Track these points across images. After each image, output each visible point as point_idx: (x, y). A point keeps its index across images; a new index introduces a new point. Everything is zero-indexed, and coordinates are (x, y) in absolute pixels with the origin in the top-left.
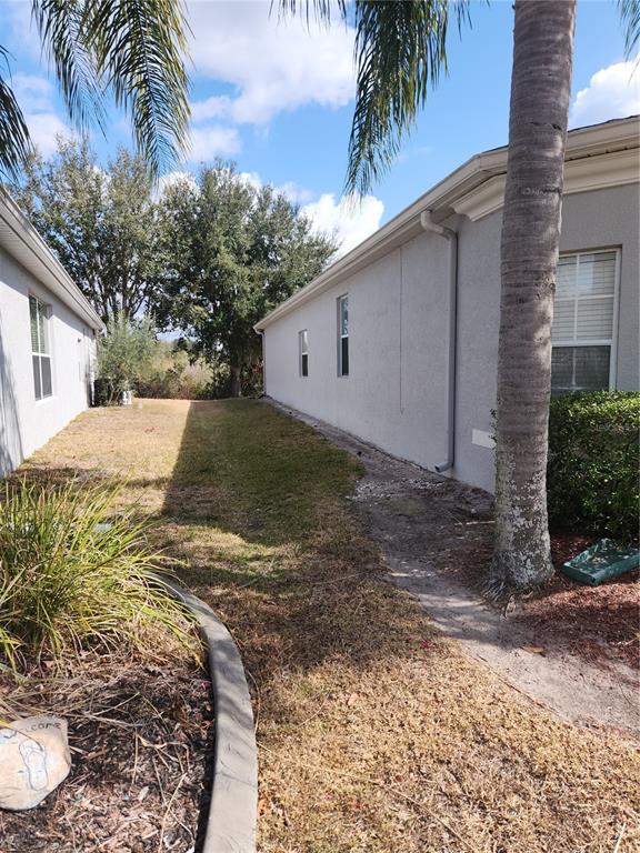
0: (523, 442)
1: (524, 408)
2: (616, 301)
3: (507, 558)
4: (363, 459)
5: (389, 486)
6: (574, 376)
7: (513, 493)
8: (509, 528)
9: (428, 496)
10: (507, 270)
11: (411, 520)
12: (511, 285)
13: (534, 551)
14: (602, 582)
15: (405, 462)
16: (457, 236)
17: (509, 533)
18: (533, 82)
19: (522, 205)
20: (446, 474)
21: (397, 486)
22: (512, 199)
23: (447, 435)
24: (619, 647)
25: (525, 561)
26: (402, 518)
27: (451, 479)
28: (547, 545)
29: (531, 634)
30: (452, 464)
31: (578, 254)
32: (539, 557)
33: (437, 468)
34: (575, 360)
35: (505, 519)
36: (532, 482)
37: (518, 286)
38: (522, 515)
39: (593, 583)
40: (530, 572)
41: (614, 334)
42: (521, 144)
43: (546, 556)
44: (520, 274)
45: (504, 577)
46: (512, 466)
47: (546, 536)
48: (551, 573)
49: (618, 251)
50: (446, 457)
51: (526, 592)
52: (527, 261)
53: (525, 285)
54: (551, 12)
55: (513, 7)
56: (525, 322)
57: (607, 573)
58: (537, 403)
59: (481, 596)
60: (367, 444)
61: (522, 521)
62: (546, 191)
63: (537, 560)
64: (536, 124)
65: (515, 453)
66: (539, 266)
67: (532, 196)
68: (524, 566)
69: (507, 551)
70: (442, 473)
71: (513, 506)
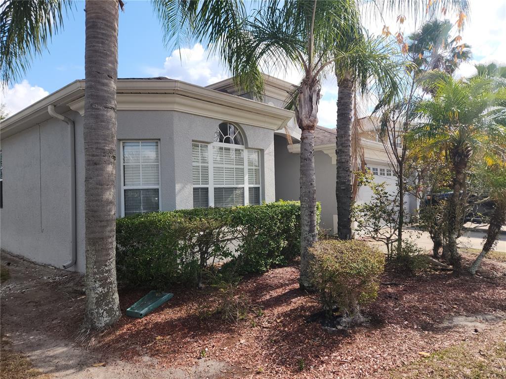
0: (100, 243)
1: (100, 224)
2: (160, 166)
3: (92, 314)
4: (11, 267)
5: (26, 283)
6: (142, 204)
7: (95, 274)
8: (93, 295)
9: (54, 286)
10: (87, 147)
11: (38, 304)
12: (89, 155)
13: (108, 306)
14: (146, 315)
15: (45, 266)
16: (74, 123)
17: (93, 298)
18: (96, 51)
19: (93, 113)
20: (71, 269)
21: (33, 283)
22: (88, 109)
23: (71, 244)
24: (146, 348)
25: (103, 313)
26: (31, 304)
27: (75, 272)
28: (117, 301)
29: (100, 356)
30: (75, 262)
31: (140, 141)
32: (112, 309)
33: (64, 266)
34: (142, 196)
35: (91, 290)
36: (106, 266)
37: (93, 156)
38: (100, 286)
39: (141, 316)
40: (105, 319)
41: (160, 182)
42: (91, 81)
43: (116, 307)
44: (94, 150)
45: (90, 326)
46: (94, 258)
47: (116, 296)
48: (119, 316)
49: (159, 141)
50: (71, 258)
51: (102, 332)
52: (97, 143)
53: (97, 156)
54: (103, 20)
55: (84, 10)
56: (98, 175)
57: (149, 309)
58: (107, 221)
59: (74, 342)
60: (18, 256)
61: (100, 289)
62: (106, 108)
63: (110, 312)
64: (99, 73)
65: (96, 250)
66: (104, 146)
67: (98, 109)
68: (102, 316)
69: (92, 310)
70: (69, 269)
71: (95, 281)
